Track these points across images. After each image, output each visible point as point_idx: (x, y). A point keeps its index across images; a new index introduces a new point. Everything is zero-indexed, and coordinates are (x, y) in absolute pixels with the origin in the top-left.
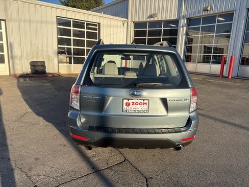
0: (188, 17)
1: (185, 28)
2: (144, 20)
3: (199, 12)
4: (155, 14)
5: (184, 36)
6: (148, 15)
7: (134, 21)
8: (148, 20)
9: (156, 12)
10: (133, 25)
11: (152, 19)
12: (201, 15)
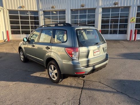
0: (44, 10)
1: (43, 16)
2: (16, 9)
3: (49, 8)
4: (24, 6)
5: (43, 21)
6: (19, 6)
7: (8, 9)
8: (19, 9)
9: (24, 5)
10: (8, 11)
11: (22, 9)
12: (51, 10)
